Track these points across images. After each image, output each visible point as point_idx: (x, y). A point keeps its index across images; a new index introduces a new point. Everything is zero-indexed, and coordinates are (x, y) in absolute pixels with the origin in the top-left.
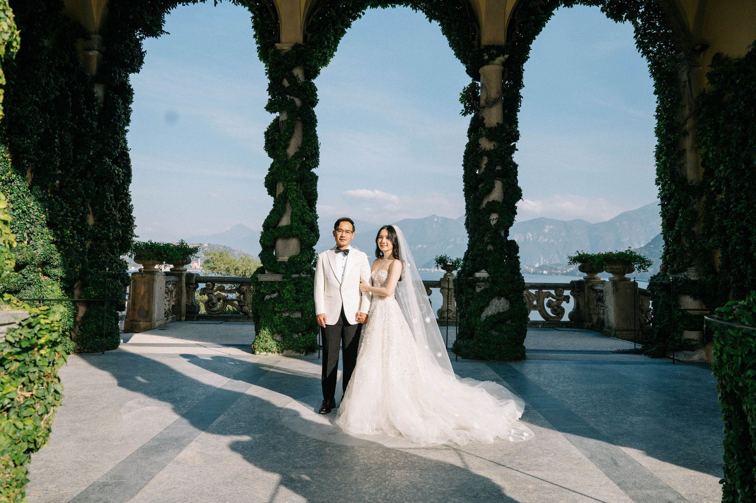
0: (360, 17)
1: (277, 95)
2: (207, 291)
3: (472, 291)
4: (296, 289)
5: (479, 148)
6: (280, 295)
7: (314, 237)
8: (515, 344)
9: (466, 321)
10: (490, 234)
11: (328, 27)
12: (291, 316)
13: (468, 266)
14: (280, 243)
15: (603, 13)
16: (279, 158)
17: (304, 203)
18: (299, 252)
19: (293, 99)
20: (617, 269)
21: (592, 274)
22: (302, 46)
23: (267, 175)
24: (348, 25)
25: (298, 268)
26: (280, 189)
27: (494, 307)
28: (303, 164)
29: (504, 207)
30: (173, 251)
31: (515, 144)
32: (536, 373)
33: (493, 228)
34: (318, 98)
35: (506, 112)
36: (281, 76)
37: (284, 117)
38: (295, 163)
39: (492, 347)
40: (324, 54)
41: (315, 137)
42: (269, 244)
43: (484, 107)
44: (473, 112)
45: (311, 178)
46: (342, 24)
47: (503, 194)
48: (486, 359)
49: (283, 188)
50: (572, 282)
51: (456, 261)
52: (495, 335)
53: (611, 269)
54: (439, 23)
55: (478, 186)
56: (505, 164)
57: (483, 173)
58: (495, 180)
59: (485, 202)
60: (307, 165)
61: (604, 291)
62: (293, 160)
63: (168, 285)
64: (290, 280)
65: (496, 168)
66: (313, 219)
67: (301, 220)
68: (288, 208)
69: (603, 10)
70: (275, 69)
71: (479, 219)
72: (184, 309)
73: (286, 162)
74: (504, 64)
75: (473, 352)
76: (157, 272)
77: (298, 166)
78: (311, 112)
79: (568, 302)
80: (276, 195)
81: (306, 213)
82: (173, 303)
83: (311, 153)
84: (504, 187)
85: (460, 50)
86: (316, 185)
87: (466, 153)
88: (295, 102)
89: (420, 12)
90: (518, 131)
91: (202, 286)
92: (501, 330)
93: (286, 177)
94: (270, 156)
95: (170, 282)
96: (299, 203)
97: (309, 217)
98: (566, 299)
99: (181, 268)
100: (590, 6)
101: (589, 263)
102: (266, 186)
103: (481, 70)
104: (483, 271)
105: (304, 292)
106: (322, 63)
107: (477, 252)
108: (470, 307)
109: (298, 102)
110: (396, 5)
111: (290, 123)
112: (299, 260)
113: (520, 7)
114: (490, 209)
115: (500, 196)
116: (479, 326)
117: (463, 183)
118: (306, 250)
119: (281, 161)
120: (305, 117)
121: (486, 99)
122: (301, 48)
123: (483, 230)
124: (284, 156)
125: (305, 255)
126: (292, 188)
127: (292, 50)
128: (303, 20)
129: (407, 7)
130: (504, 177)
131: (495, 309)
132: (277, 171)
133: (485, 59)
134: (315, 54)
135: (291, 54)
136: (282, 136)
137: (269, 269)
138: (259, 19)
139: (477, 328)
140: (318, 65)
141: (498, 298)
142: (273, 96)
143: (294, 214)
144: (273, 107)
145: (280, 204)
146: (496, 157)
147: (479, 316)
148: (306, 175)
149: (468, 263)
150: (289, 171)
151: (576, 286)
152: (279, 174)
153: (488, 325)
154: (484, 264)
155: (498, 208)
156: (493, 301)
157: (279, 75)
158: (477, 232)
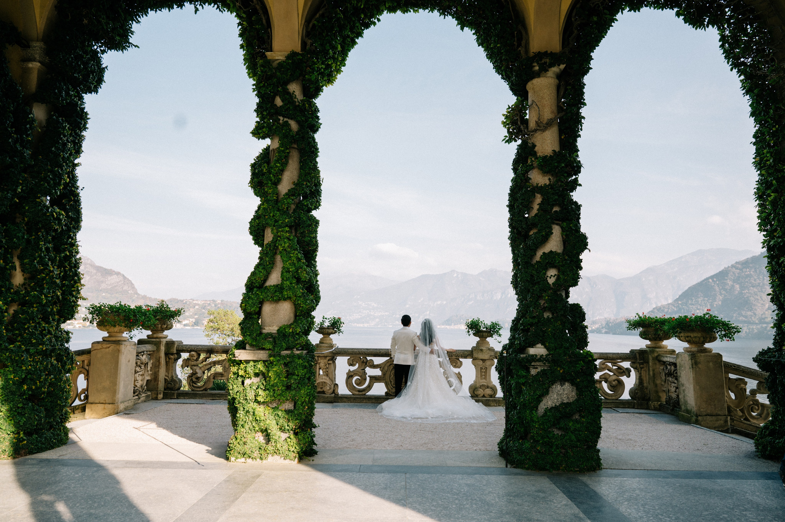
0: (375, 24)
1: (267, 116)
2: (190, 362)
3: (524, 374)
4: (287, 371)
5: (530, 183)
6: (265, 379)
7: (312, 300)
8: (586, 447)
9: (517, 414)
10: (548, 296)
11: (334, 32)
12: (280, 408)
13: (519, 339)
14: (267, 308)
15: (679, 17)
16: (267, 196)
17: (300, 256)
18: (292, 321)
19: (287, 122)
20: (695, 337)
21: (656, 342)
22: (300, 55)
23: (252, 219)
24: (360, 34)
25: (290, 342)
26: (269, 236)
27: (555, 396)
28: (299, 206)
29: (566, 260)
30: (146, 314)
31: (576, 178)
33: (550, 288)
34: (320, 121)
35: (562, 137)
36: (273, 92)
37: (276, 145)
38: (288, 203)
39: (555, 453)
40: (329, 66)
41: (316, 170)
42: (252, 310)
43: (535, 131)
44: (519, 138)
45: (309, 222)
46: (351, 31)
47: (562, 243)
48: (547, 470)
49: (272, 236)
52: (558, 434)
53: (688, 337)
54: (473, 31)
55: (529, 232)
56: (565, 203)
57: (535, 216)
58: (552, 224)
59: (539, 253)
60: (305, 205)
61: (678, 364)
62: (286, 199)
63: (141, 357)
64: (279, 358)
65: (552, 208)
66: (311, 276)
67: (295, 277)
68: (278, 261)
69: (678, 14)
70: (264, 84)
71: (532, 276)
72: (161, 385)
73: (277, 201)
74: (559, 76)
75: (529, 459)
76: (125, 341)
77: (293, 207)
78: (310, 138)
79: (629, 376)
80: (263, 244)
81: (301, 268)
82: (148, 378)
83: (311, 190)
84: (565, 233)
85: (501, 61)
87: (512, 189)
88: (289, 124)
90: (580, 162)
91: (185, 355)
92: (567, 429)
93: (276, 221)
94: (257, 194)
95: (143, 352)
96: (292, 255)
97: (307, 273)
99: (160, 335)
100: (662, 10)
101: (653, 328)
102: (251, 233)
103: (529, 86)
104: (539, 345)
105: (298, 375)
106: (326, 78)
107: (531, 320)
108: (523, 396)
109: (294, 125)
110: (420, 10)
111: (283, 151)
112: (291, 331)
113: (578, 6)
114: (548, 262)
115: (559, 246)
116: (536, 422)
117: (509, 229)
118: (301, 317)
119: (270, 200)
120: (302, 144)
121: (537, 120)
122: (298, 57)
123: (538, 290)
124: (274, 194)
125: (301, 325)
126: (283, 235)
127: (286, 60)
128: (301, 23)
129: (432, 12)
130: (563, 220)
131: (556, 398)
132: (264, 214)
133: (535, 71)
134: (316, 66)
135: (285, 64)
136: (272, 168)
137: (251, 343)
138: (247, 23)
139: (533, 426)
140: (320, 80)
141: (561, 384)
142: (262, 118)
143: (287, 270)
144: (260, 131)
145: (268, 257)
146: (553, 194)
147: (535, 409)
148: (303, 218)
149: (519, 335)
150: (280, 214)
151: (638, 357)
152: (267, 217)
153: (549, 421)
154: (541, 337)
155: (557, 262)
156: (554, 386)
157: (270, 92)
158: (530, 293)
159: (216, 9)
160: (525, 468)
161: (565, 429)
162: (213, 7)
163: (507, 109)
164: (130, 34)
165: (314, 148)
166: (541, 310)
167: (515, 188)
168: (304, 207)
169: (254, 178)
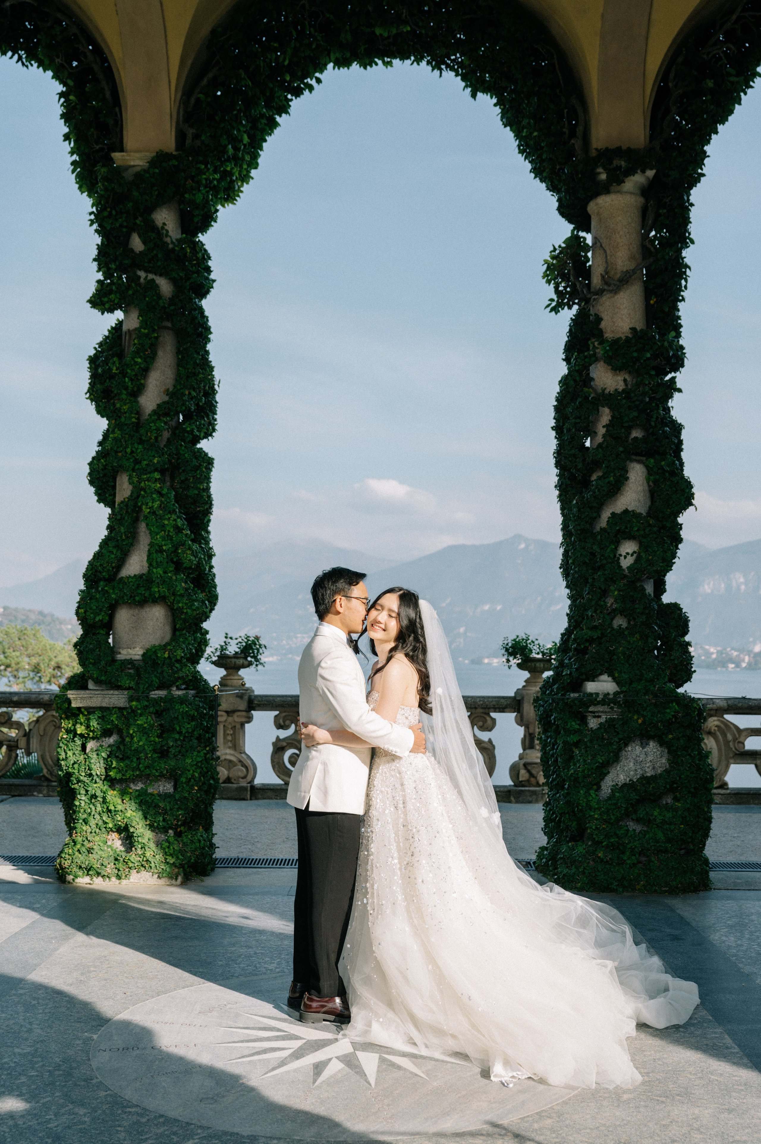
0: (311, 88)
1: (116, 270)
3: (577, 727)
4: (161, 725)
5: (591, 387)
6: (122, 741)
7: (203, 602)
8: (682, 852)
10: (619, 591)
11: (235, 112)
12: (150, 790)
14: (124, 617)
16: (120, 417)
17: (179, 523)
18: (168, 637)
19: (153, 280)
22: (175, 157)
23: (93, 458)
24: (284, 109)
25: (165, 674)
26: (124, 489)
27: (632, 764)
28: (177, 431)
29: (650, 525)
31: (674, 378)
32: (731, 927)
33: (625, 576)
34: (213, 276)
35: (652, 302)
36: (126, 227)
37: (133, 322)
38: (158, 429)
39: (629, 862)
40: (226, 174)
41: (207, 367)
42: (97, 619)
43: (600, 292)
44: (574, 303)
45: (195, 462)
46: (268, 106)
47: (648, 495)
48: (613, 891)
49: (131, 487)
51: (545, 649)
52: (634, 830)
54: (495, 100)
55: (590, 476)
56: (653, 424)
57: (600, 446)
58: (628, 462)
59: (606, 515)
60: (188, 432)
62: (153, 421)
64: (146, 703)
65: (630, 434)
66: (200, 558)
67: (172, 561)
68: (142, 534)
70: (110, 213)
71: (593, 554)
73: (138, 425)
74: (646, 192)
75: (584, 873)
77: (166, 435)
78: (195, 309)
80: (115, 502)
81: (183, 545)
83: (197, 405)
84: (652, 478)
85: (542, 161)
86: (208, 479)
87: (560, 398)
88: (157, 286)
89: (448, 75)
90: (682, 348)
92: (650, 821)
93: (137, 462)
94: (101, 412)
96: (166, 522)
97: (192, 554)
102: (91, 483)
103: (592, 207)
104: (605, 677)
105: (180, 733)
106: (221, 195)
107: (590, 633)
108: (575, 765)
109: (165, 286)
110: (394, 61)
111: (147, 335)
112: (166, 655)
113: (680, 58)
114: (619, 530)
115: (642, 499)
116: (595, 809)
117: (556, 471)
118: (184, 632)
119: (126, 424)
120: (181, 321)
121: (603, 273)
122: (171, 163)
123: (602, 579)
124: (131, 413)
125: (184, 646)
126: (150, 486)
127: (149, 168)
128: (175, 100)
129: (418, 64)
130: (649, 454)
131: (633, 768)
132: (115, 448)
133: (602, 181)
134: (204, 176)
135: (147, 175)
136: (127, 365)
137: (97, 678)
138: (76, 97)
139: (590, 816)
140: (212, 200)
141: (642, 743)
142: (108, 275)
143: (157, 548)
144: (106, 299)
145: (123, 526)
146: (630, 408)
147: (595, 787)
148: (184, 455)
149: (570, 659)
150: (145, 449)
152: (120, 454)
153: (619, 808)
154: (607, 662)
155: (636, 529)
156: (630, 748)
157: (121, 226)
158: (588, 585)
159: (17, 62)
160: (576, 888)
161: (648, 821)
162: (11, 58)
163: (551, 252)
165: (203, 328)
167: (565, 397)
168: (186, 435)
169: (94, 383)
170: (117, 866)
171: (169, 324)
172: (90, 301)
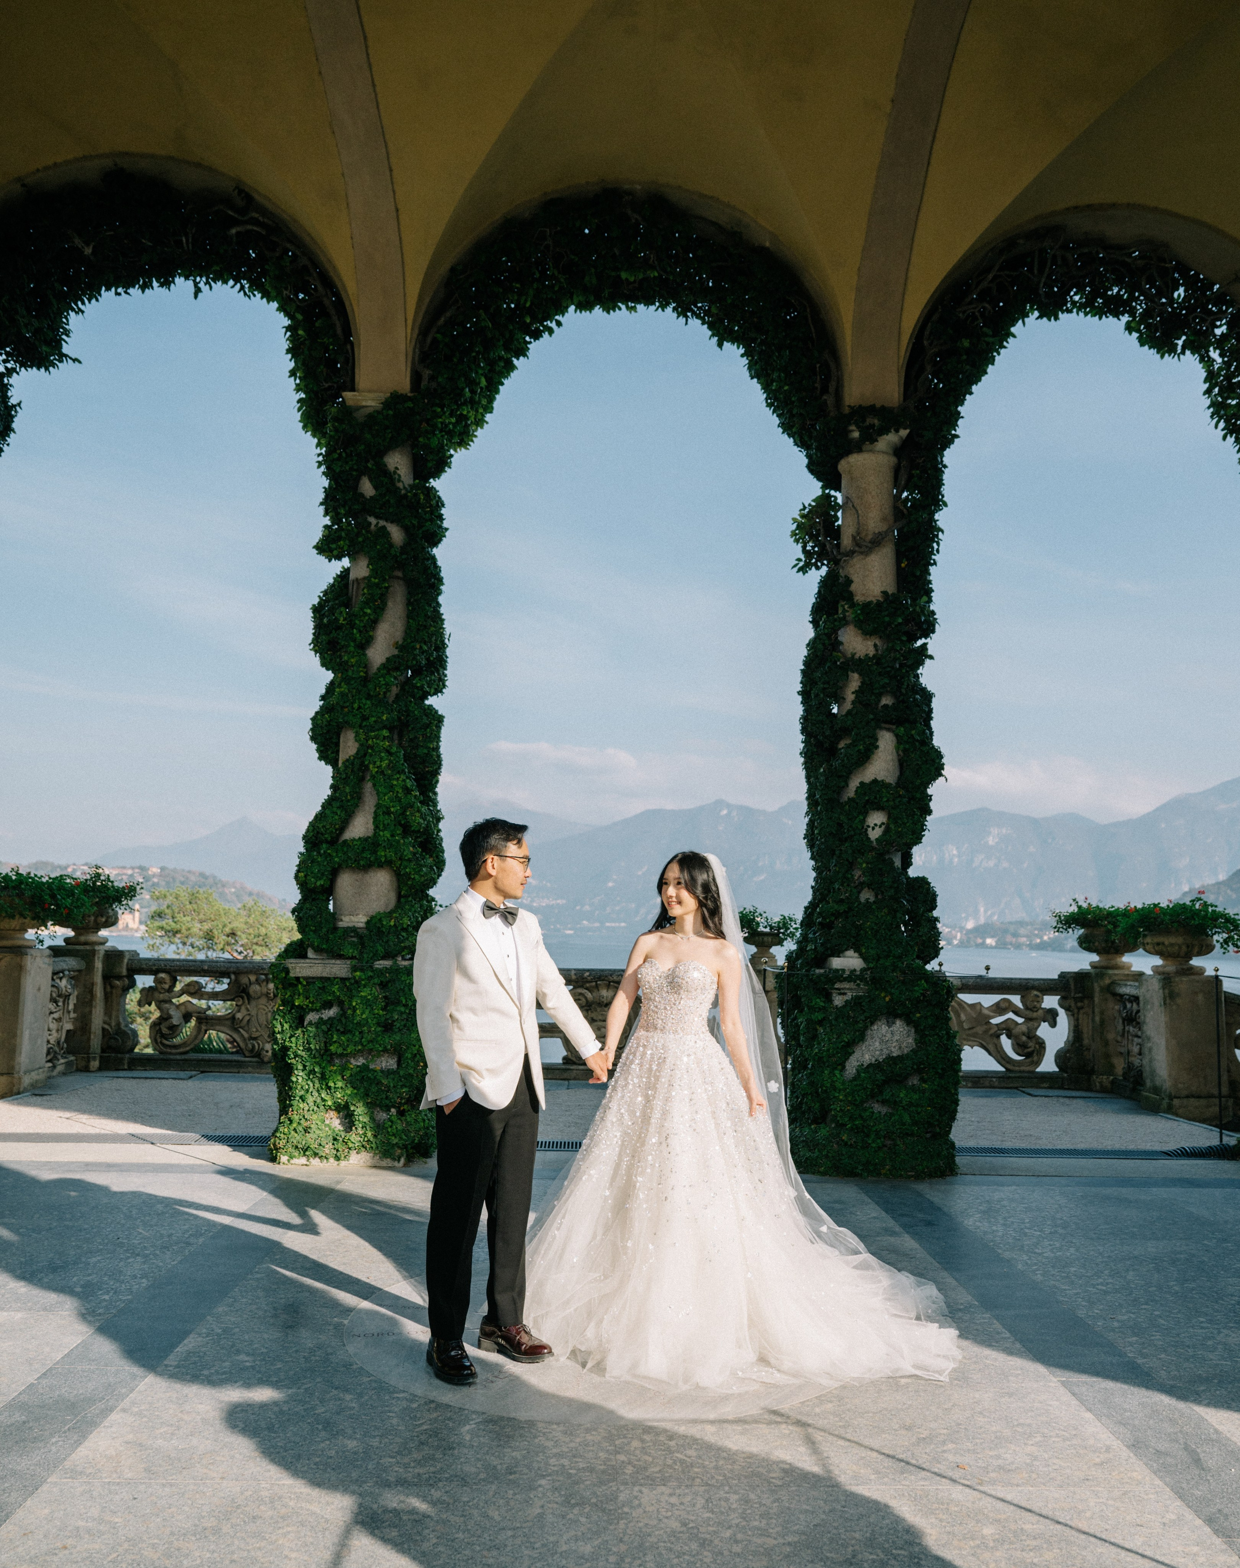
0: (551, 331)
1: (345, 516)
2: (156, 994)
3: (822, 1004)
4: (386, 997)
5: (840, 651)
6: (343, 1013)
7: (431, 867)
8: (928, 1135)
9: (808, 1078)
10: (867, 863)
11: (474, 354)
12: (372, 1067)
13: (814, 941)
14: (346, 882)
15: (1130, 333)
16: (347, 671)
17: (409, 783)
18: (393, 903)
19: (384, 527)
20: (1172, 945)
21: (1110, 956)
22: (410, 399)
23: (317, 713)
24: (522, 351)
25: (391, 943)
26: (349, 746)
27: (877, 1044)
28: (406, 686)
29: (900, 796)
30: (73, 894)
31: (925, 644)
32: (983, 1213)
33: (874, 849)
34: (445, 524)
35: (903, 565)
36: (356, 470)
37: (362, 570)
38: (387, 684)
39: (874, 1145)
40: (463, 418)
41: (437, 619)
42: (318, 883)
43: (851, 554)
44: (823, 564)
45: (425, 720)
46: (507, 349)
47: (897, 764)
49: (357, 745)
50: (1063, 975)
51: (779, 922)
52: (880, 1112)
53: (1158, 944)
54: (742, 351)
55: (837, 743)
56: (903, 691)
57: (849, 713)
58: (878, 731)
59: (854, 783)
60: (417, 688)
61: (1141, 999)
62: (382, 676)
63: (58, 981)
64: (370, 974)
65: (879, 701)
66: (429, 821)
67: (399, 823)
68: (367, 794)
69: (1129, 328)
70: (340, 454)
71: (840, 825)
72: (96, 1042)
73: (366, 680)
74: (898, 451)
76: (31, 947)
77: (395, 690)
78: (428, 559)
79: (1053, 1024)
80: (337, 760)
81: (412, 807)
82: (69, 1026)
83: (428, 659)
84: (902, 746)
85: (792, 416)
87: (808, 663)
88: (389, 534)
89: (695, 323)
90: (933, 613)
91: (144, 981)
92: (896, 1103)
93: (365, 718)
94: (325, 664)
95: (62, 971)
96: (395, 783)
97: (421, 817)
98: (1049, 1017)
99: (92, 938)
100: (1100, 318)
101: (1103, 929)
102: (313, 738)
103: (843, 466)
104: (850, 953)
106: (456, 440)
107: (836, 907)
108: (819, 1044)
109: (396, 534)
110: (638, 306)
111: (377, 585)
112: (392, 923)
113: (935, 318)
114: (868, 801)
115: (891, 769)
116: (840, 1090)
117: (801, 737)
118: (410, 899)
119: (354, 678)
120: (412, 571)
121: (855, 534)
122: (406, 405)
123: (850, 851)
124: (360, 666)
125: (410, 914)
126: (378, 744)
127: (383, 410)
128: (412, 340)
129: (663, 311)
130: (899, 722)
131: (879, 1048)
132: (339, 703)
133: (854, 439)
134: (440, 420)
135: (381, 417)
136: (355, 616)
137: (318, 946)
138: (304, 331)
139: (835, 1097)
140: (447, 445)
141: (888, 1022)
142: (336, 520)
143: (385, 809)
144: (333, 546)
145: (348, 785)
146: (880, 674)
147: (839, 1067)
148: (413, 712)
149: (814, 934)
150: (373, 704)
151: (1072, 987)
152: (346, 710)
153: (864, 1089)
154: (854, 937)
155: (885, 799)
156: (876, 1027)
157: (351, 469)
158: (835, 857)
159: (239, 291)
161: (893, 1103)
162: (233, 287)
163: (801, 510)
164: (64, 337)
165: (435, 578)
166: (855, 887)
167: (813, 661)
168: (416, 690)
169: (319, 634)
170: (336, 1146)
171: (400, 574)
172: (317, 547)
